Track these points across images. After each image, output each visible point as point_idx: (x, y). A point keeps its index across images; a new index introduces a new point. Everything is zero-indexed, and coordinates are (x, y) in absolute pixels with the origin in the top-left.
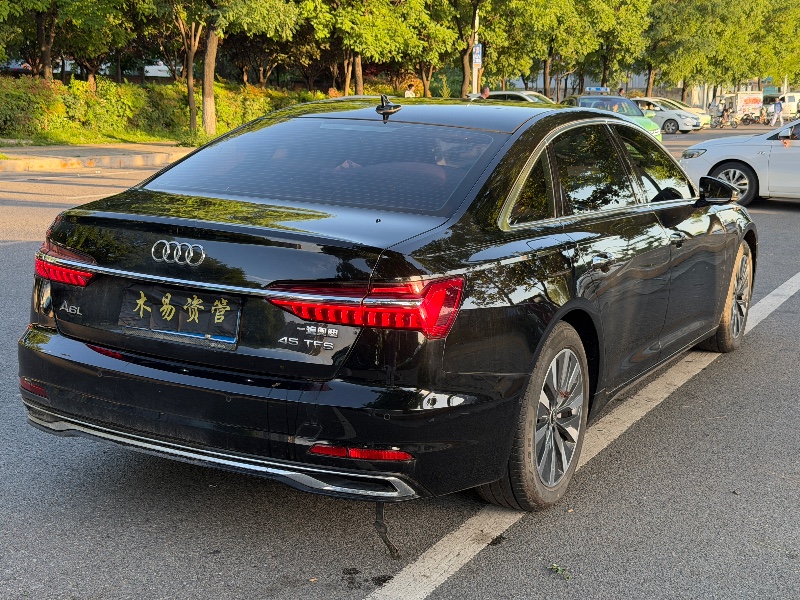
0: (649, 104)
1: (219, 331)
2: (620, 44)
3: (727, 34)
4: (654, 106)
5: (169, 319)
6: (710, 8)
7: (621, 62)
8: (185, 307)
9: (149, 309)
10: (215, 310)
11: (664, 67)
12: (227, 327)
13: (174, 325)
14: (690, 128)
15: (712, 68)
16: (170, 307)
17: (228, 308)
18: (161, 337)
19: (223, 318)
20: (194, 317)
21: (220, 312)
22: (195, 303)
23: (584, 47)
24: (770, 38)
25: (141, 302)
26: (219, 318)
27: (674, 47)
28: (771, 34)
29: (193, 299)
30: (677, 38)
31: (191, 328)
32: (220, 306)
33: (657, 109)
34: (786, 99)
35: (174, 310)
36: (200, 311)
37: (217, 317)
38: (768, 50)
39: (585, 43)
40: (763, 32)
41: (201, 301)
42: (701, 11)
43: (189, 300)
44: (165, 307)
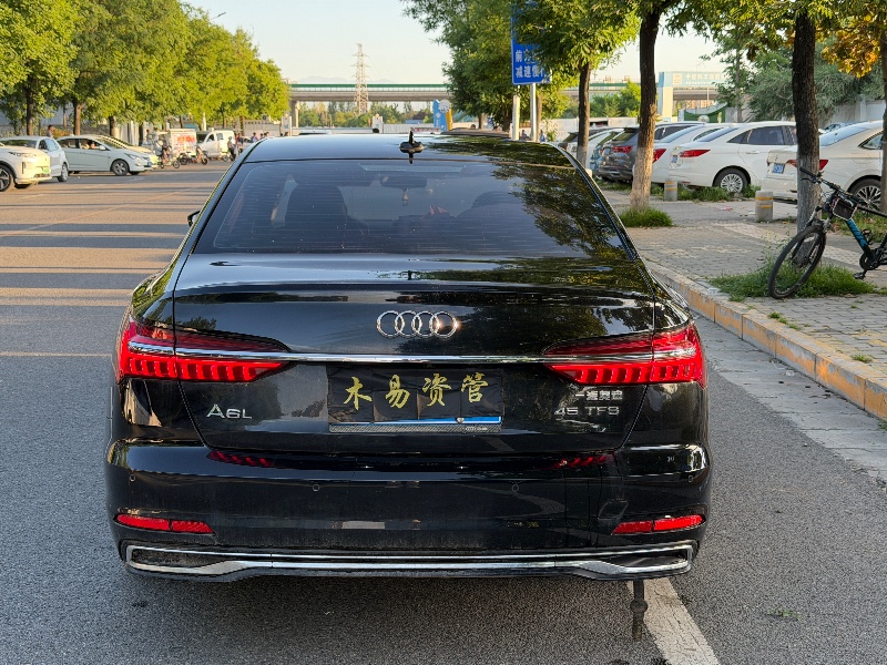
0: (90, 142)
1: (478, 411)
2: (44, 74)
3: (153, 68)
4: (96, 144)
5: (400, 406)
6: (136, 37)
7: (48, 96)
8: (425, 390)
9: (368, 398)
10: (467, 388)
11: (92, 101)
12: (488, 405)
13: (410, 411)
14: (143, 169)
15: (140, 103)
16: (401, 391)
17: (485, 384)
18: (393, 430)
19: (480, 395)
20: (438, 399)
21: (475, 389)
22: (438, 383)
23: (10, 77)
24: (194, 72)
25: (353, 391)
26: (475, 396)
27: (102, 78)
28: (195, 68)
29: (432, 378)
30: (104, 69)
31: (437, 412)
32: (473, 382)
33: (102, 148)
34: (215, 137)
35: (408, 394)
36: (445, 392)
37: (470, 396)
38: (192, 85)
39: (11, 73)
40: (186, 66)
41: (445, 379)
42: (125, 40)
43: (428, 380)
44: (393, 393)
